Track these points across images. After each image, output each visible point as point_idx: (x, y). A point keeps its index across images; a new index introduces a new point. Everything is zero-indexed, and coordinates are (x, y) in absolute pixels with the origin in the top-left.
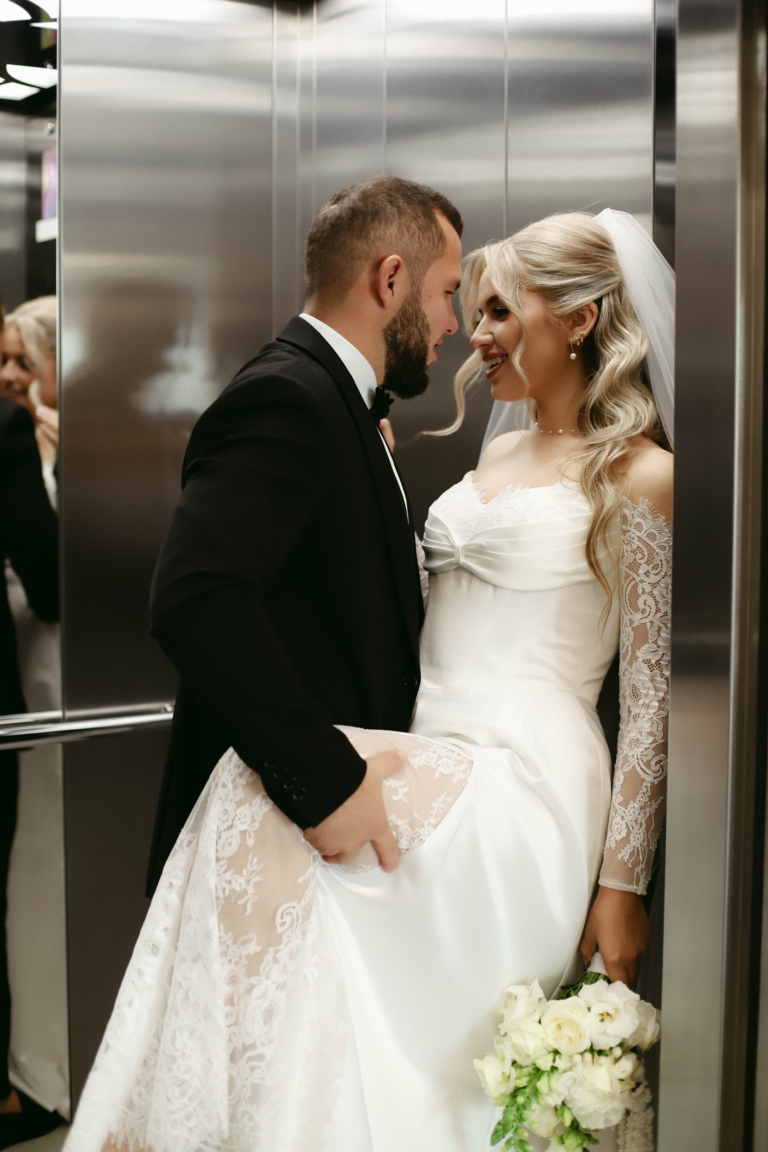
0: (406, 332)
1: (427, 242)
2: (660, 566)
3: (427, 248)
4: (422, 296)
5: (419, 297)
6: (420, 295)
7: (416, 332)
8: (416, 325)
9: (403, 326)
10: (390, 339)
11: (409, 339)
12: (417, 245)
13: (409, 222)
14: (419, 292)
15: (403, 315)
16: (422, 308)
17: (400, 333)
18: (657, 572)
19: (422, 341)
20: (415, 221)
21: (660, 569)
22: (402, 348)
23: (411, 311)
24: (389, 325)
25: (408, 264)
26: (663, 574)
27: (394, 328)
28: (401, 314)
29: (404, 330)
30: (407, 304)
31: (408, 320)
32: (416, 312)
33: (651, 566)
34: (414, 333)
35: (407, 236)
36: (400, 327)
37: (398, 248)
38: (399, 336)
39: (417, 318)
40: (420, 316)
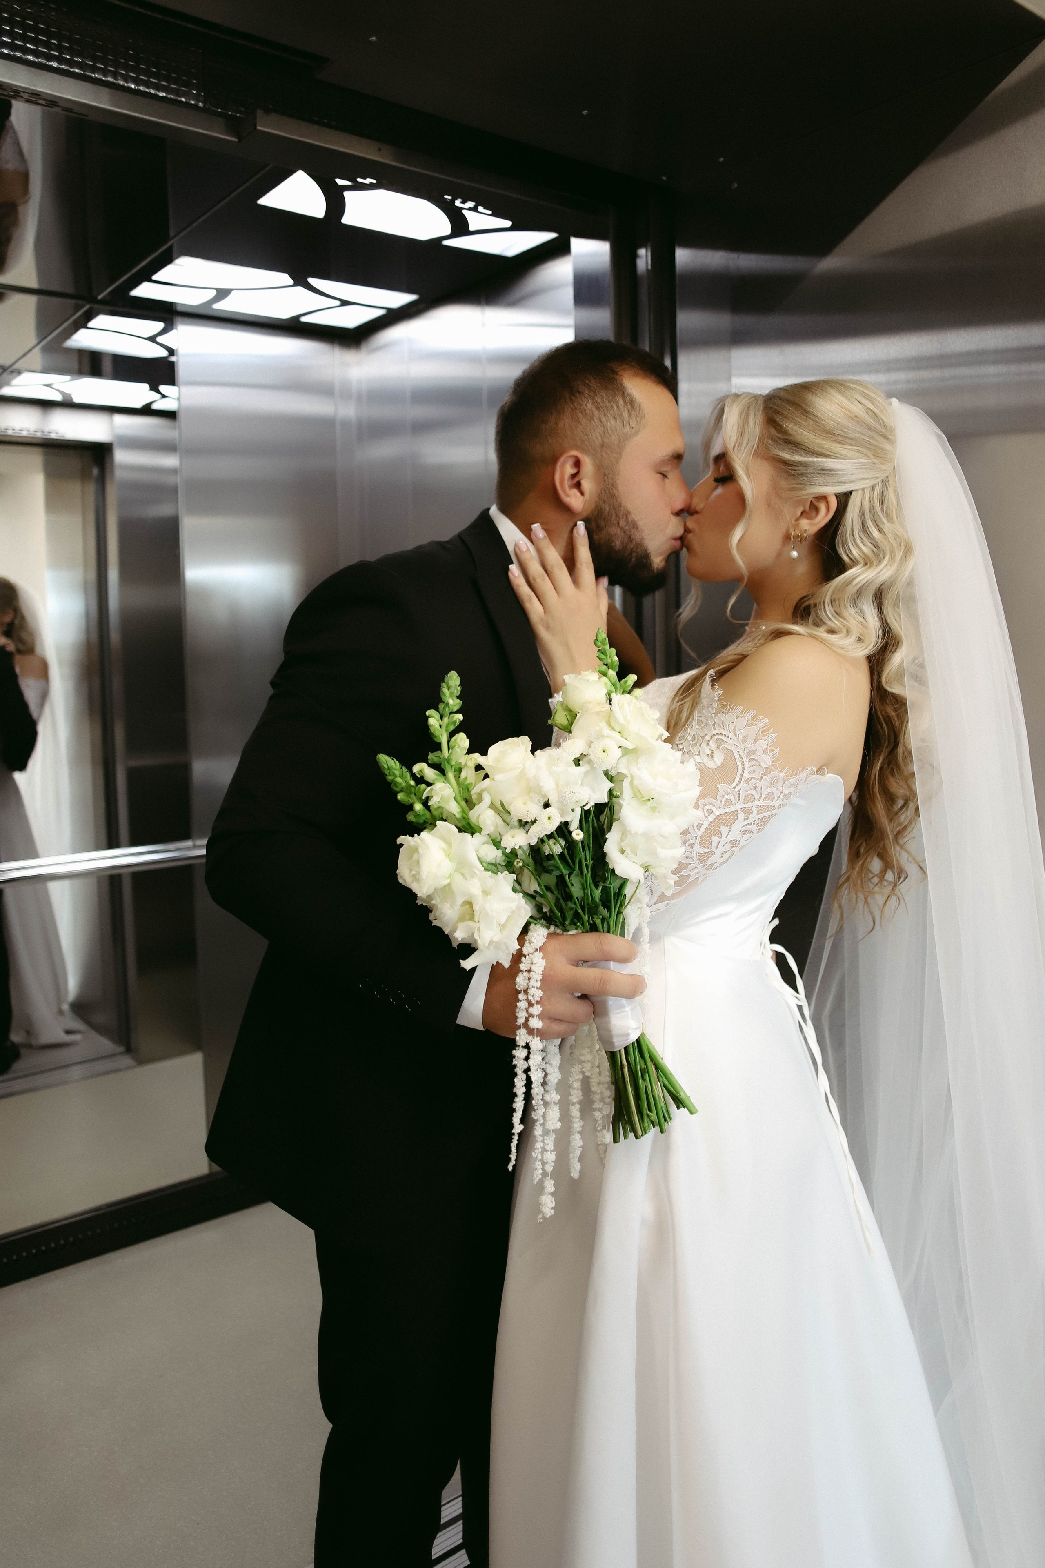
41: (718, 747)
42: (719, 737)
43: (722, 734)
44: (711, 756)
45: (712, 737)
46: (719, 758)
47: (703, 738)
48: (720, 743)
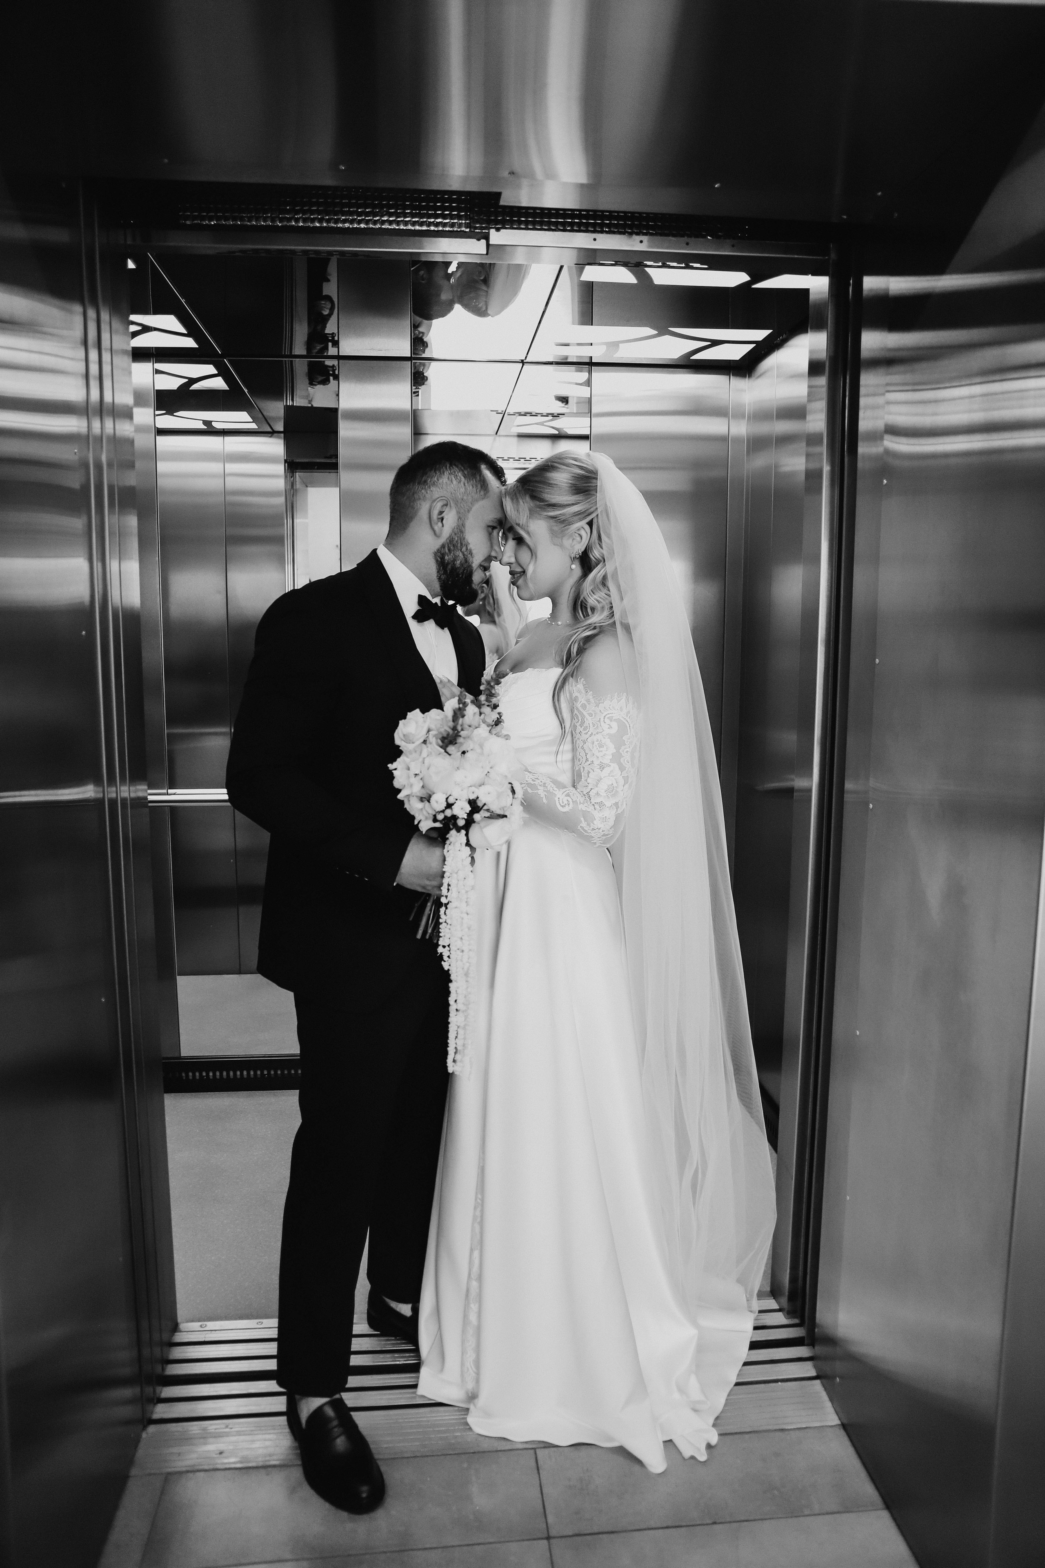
0: (452, 554)
1: (471, 487)
2: (588, 728)
3: (471, 492)
4: (466, 528)
5: (463, 529)
6: (464, 527)
7: (461, 555)
8: (461, 549)
9: (449, 550)
10: (439, 559)
11: (455, 560)
12: (463, 490)
13: (456, 473)
14: (463, 525)
15: (450, 541)
16: (466, 537)
17: (448, 556)
18: (586, 732)
19: (466, 561)
20: (461, 472)
21: (588, 730)
22: (449, 567)
23: (456, 539)
24: (439, 550)
25: (456, 504)
26: (590, 733)
27: (443, 551)
28: (448, 541)
29: (450, 553)
30: (453, 534)
31: (454, 546)
32: (460, 541)
33: (582, 728)
34: (459, 556)
35: (455, 482)
36: (447, 551)
37: (447, 492)
38: (446, 558)
39: (461, 544)
40: (464, 543)
41: (611, 721)
42: (608, 716)
43: (608, 714)
44: (610, 727)
45: (604, 719)
46: (615, 725)
47: (599, 721)
48: (611, 719)
